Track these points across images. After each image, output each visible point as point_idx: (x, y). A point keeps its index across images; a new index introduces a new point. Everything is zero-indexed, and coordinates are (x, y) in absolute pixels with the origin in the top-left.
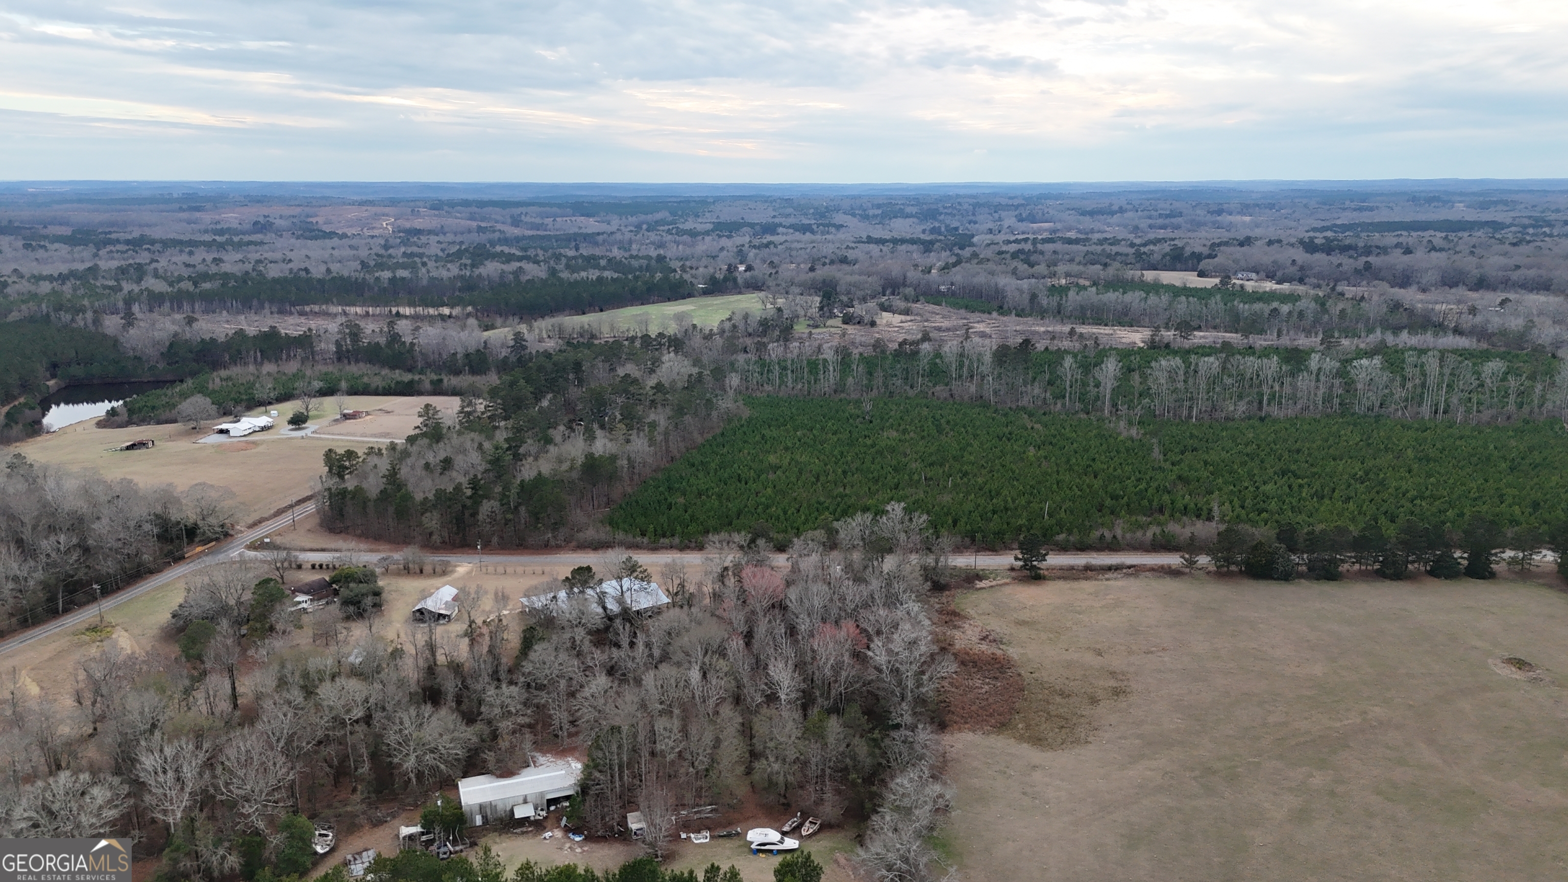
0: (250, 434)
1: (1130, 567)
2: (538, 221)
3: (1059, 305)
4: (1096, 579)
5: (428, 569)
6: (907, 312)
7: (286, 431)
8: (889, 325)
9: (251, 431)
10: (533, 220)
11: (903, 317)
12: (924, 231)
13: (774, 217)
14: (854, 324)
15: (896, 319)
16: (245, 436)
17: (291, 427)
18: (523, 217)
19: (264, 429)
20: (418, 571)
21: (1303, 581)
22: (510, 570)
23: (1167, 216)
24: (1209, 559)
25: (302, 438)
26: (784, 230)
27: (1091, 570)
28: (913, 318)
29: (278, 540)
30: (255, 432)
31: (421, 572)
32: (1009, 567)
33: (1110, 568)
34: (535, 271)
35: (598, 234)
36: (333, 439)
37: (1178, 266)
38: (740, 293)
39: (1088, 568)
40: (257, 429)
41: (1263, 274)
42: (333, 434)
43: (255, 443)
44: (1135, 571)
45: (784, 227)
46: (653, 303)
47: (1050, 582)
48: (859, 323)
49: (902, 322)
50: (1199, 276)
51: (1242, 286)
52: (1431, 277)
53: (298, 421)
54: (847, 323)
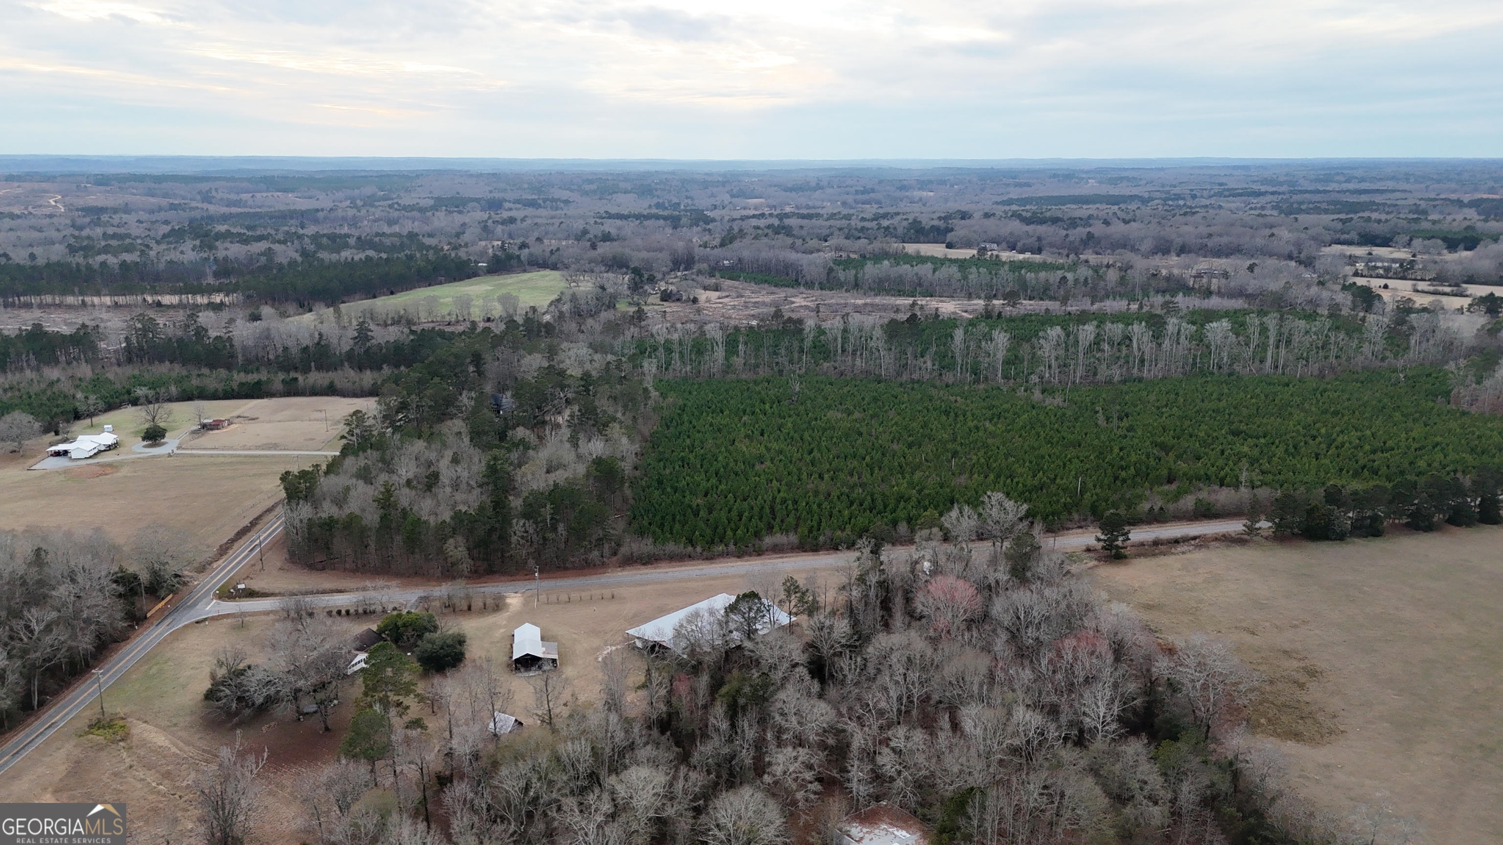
0: (95, 454)
1: (1195, 538)
2: (233, 197)
3: (856, 276)
4: (1173, 554)
5: (477, 603)
6: (717, 288)
7: (138, 448)
8: (708, 301)
9: (96, 451)
10: (227, 196)
11: (717, 294)
12: (650, 206)
13: (491, 192)
14: (674, 301)
15: (714, 295)
16: (91, 457)
17: (145, 443)
18: (214, 193)
19: (110, 448)
20: (466, 608)
21: (1356, 540)
22: (575, 596)
23: (863, 193)
24: (1270, 524)
25: (169, 455)
26: (511, 205)
27: (1162, 544)
28: (727, 294)
29: (256, 585)
30: (100, 452)
31: (469, 608)
32: (1085, 548)
33: (1176, 541)
34: (286, 254)
35: (317, 210)
36: (212, 456)
37: (922, 239)
38: (525, 271)
39: (1156, 543)
40: (103, 448)
41: (1004, 245)
42: (205, 449)
43: (110, 465)
44: (1200, 542)
45: (510, 202)
46: (441, 283)
47: (1134, 561)
48: (678, 300)
49: (719, 298)
50: (947, 247)
51: (997, 256)
52: (1147, 246)
53: (154, 436)
54: (666, 301)
